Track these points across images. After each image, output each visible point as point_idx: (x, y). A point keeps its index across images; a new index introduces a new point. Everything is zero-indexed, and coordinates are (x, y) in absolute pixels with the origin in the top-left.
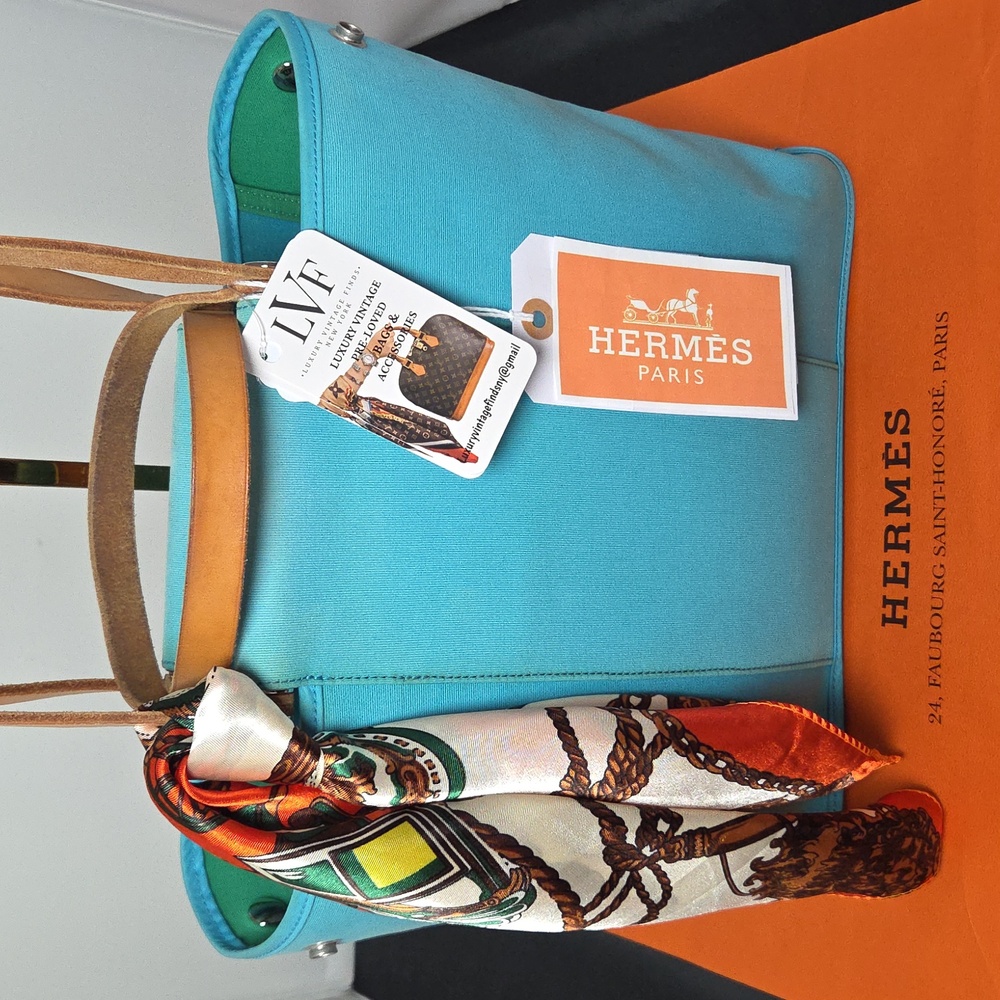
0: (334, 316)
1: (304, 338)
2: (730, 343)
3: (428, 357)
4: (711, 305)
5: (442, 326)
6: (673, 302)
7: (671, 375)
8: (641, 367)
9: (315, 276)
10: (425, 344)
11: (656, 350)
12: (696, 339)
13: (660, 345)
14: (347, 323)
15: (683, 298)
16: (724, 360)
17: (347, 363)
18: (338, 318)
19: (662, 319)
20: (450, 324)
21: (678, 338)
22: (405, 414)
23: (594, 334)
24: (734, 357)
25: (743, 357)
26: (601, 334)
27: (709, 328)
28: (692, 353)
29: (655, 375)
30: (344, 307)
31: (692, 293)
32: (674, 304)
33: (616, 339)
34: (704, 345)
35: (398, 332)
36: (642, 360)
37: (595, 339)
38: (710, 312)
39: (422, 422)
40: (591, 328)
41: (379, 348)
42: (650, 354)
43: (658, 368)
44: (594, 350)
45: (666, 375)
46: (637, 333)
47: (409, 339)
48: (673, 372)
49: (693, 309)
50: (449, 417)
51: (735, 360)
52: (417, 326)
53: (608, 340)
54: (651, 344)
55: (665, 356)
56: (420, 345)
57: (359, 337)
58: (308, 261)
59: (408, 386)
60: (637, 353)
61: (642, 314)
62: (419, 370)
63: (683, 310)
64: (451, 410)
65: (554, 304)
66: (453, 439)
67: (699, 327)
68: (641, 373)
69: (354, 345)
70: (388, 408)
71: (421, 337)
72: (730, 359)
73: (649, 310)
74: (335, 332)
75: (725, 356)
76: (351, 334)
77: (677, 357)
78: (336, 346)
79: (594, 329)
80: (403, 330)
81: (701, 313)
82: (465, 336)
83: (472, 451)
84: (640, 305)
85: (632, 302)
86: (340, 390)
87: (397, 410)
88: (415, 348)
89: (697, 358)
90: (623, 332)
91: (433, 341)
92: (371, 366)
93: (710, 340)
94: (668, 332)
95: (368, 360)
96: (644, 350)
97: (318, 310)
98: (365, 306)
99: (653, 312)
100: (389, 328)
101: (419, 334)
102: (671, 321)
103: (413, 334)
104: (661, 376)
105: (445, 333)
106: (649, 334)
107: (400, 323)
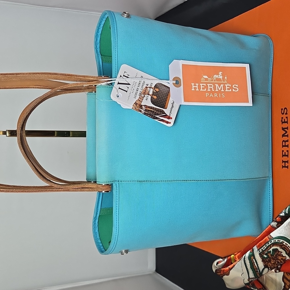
0: (133, 85)
1: (127, 91)
2: (232, 86)
3: (157, 94)
4: (226, 76)
5: (159, 86)
6: (215, 75)
7: (215, 95)
8: (206, 94)
9: (127, 76)
10: (156, 91)
11: (211, 89)
12: (222, 85)
13: (212, 87)
14: (136, 87)
15: (218, 75)
16: (230, 90)
17: (138, 97)
18: (134, 86)
19: (212, 80)
20: (161, 85)
21: (217, 85)
22: (153, 108)
23: (193, 85)
24: (233, 89)
25: (236, 89)
26: (195, 85)
27: (226, 82)
28: (221, 89)
29: (210, 96)
30: (135, 83)
31: (220, 73)
32: (216, 76)
33: (199, 86)
34: (224, 87)
35: (149, 88)
36: (207, 91)
37: (193, 87)
38: (226, 78)
39: (158, 110)
40: (192, 84)
41: (145, 93)
42: (209, 90)
43: (211, 94)
44: (193, 89)
45: (214, 96)
46: (205, 85)
47: (152, 90)
48: (216, 94)
49: (221, 77)
50: (164, 108)
51: (234, 90)
52: (153, 86)
53: (197, 87)
54: (209, 87)
55: (213, 90)
56: (154, 91)
57: (140, 90)
58: (125, 72)
59: (153, 102)
60: (205, 90)
61: (206, 79)
62: (155, 97)
63: (218, 78)
64: (164, 107)
65: (181, 78)
66: (165, 114)
67: (223, 82)
68: (206, 95)
69: (139, 92)
70: (149, 107)
71: (154, 89)
72: (232, 90)
73: (208, 78)
74: (134, 89)
75: (231, 90)
76: (138, 89)
77: (217, 90)
78: (134, 93)
79: (193, 84)
80: (150, 87)
81: (223, 78)
82: (165, 88)
83: (170, 116)
84: (206, 77)
85: (203, 76)
86: (137, 104)
87: (151, 108)
88: (153, 92)
89: (222, 90)
90: (201, 85)
91: (157, 90)
92: (143, 97)
93: (226, 85)
94: (214, 84)
95: (143, 96)
96: (207, 89)
97: (129, 84)
98: (140, 82)
99: (210, 79)
100: (146, 87)
101: (154, 88)
102: (215, 81)
103: (152, 88)
104: (212, 96)
105: (160, 88)
106: (209, 85)
107: (149, 86)
